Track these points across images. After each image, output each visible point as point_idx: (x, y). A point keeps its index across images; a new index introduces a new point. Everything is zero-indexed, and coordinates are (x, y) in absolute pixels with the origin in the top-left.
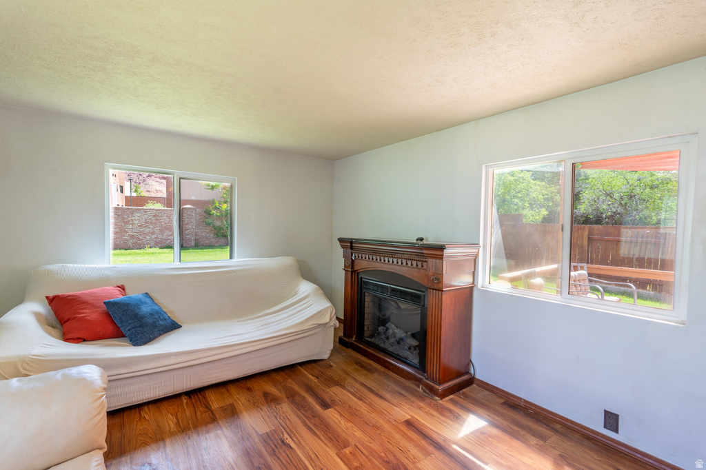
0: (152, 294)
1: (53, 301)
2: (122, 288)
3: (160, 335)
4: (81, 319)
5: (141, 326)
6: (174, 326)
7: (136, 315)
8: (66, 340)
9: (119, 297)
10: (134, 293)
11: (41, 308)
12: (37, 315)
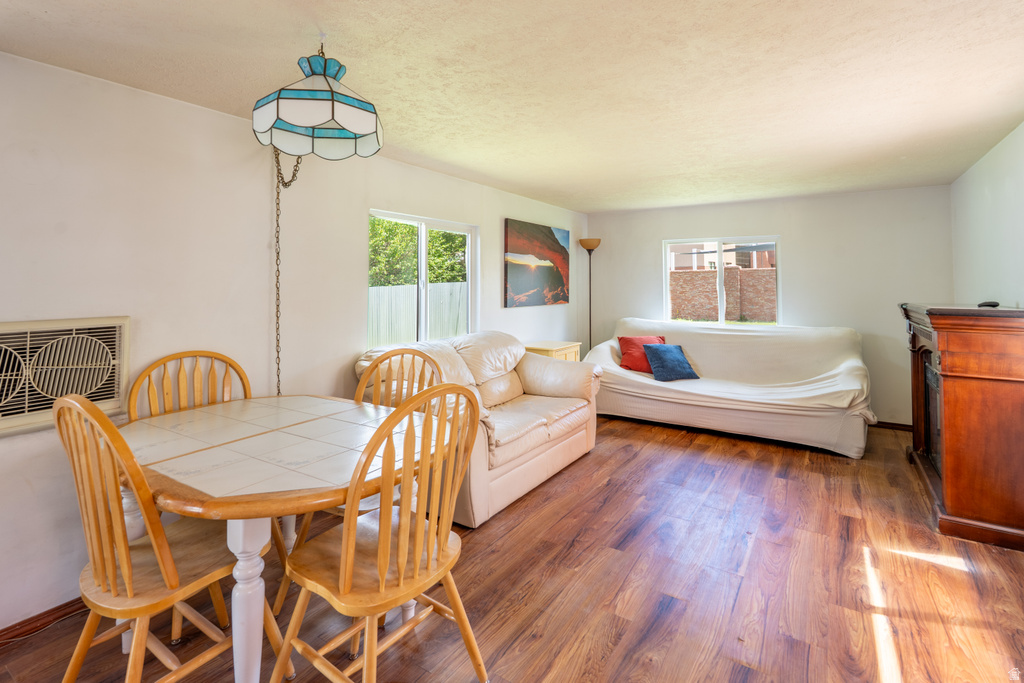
0: (683, 347)
1: (621, 340)
2: (663, 339)
3: (677, 379)
4: (630, 354)
5: (663, 367)
6: (691, 376)
7: (661, 358)
8: (621, 366)
9: (656, 344)
10: (670, 344)
11: (614, 343)
12: (612, 348)
